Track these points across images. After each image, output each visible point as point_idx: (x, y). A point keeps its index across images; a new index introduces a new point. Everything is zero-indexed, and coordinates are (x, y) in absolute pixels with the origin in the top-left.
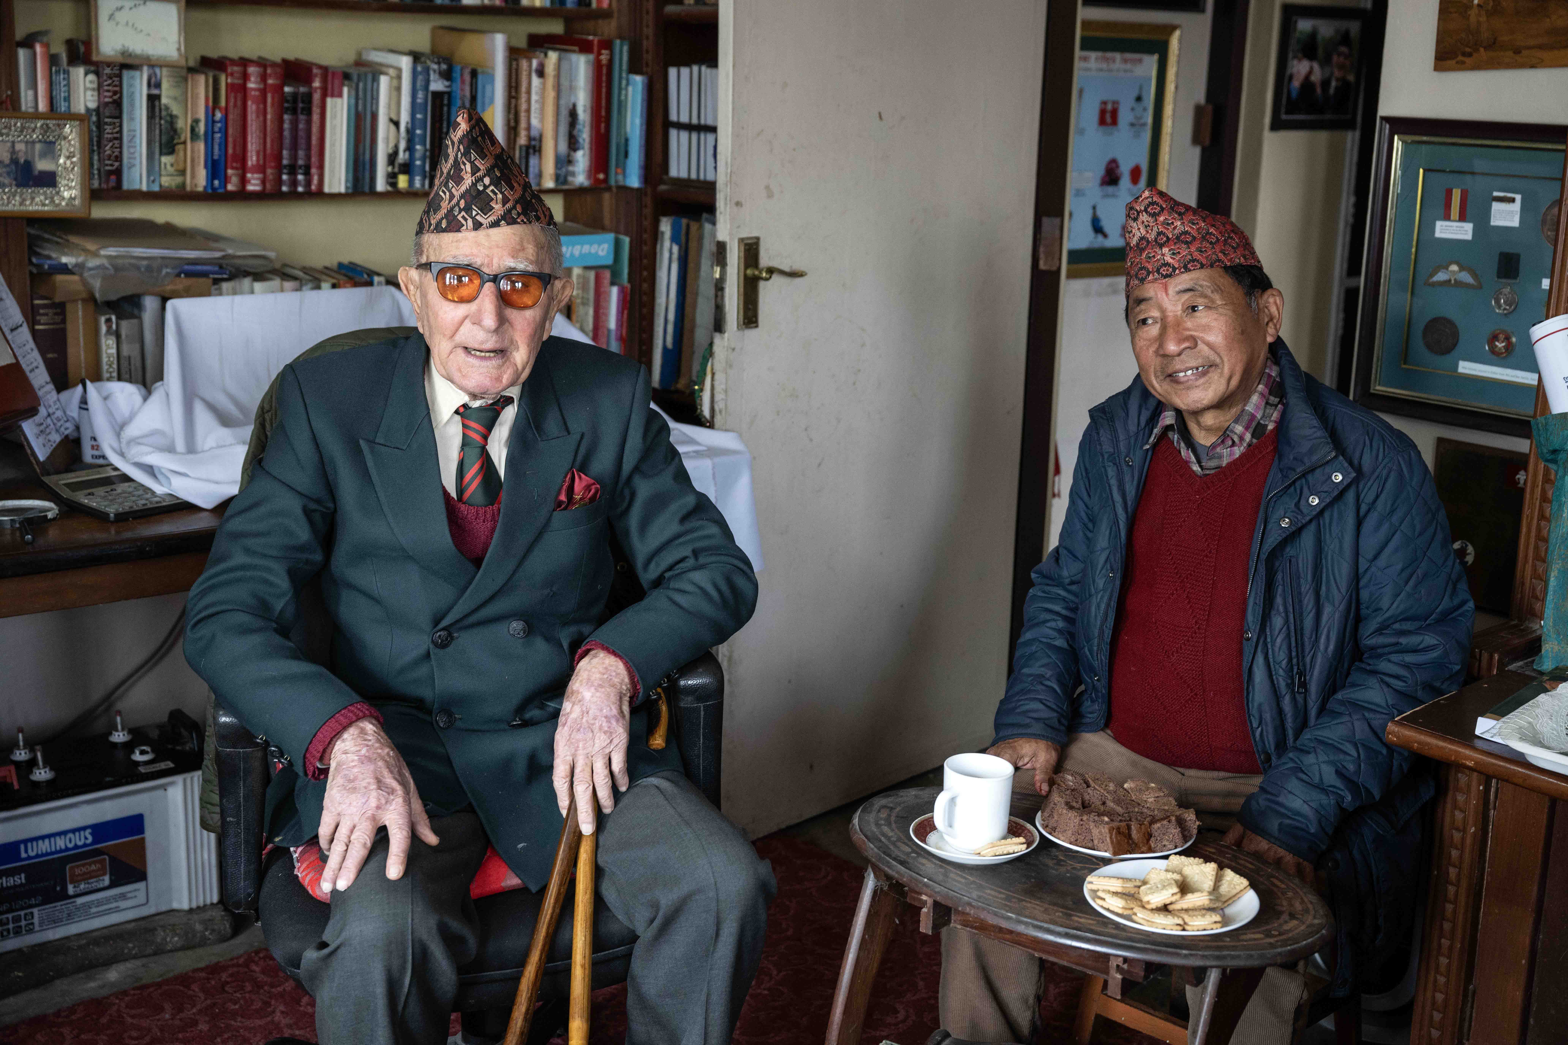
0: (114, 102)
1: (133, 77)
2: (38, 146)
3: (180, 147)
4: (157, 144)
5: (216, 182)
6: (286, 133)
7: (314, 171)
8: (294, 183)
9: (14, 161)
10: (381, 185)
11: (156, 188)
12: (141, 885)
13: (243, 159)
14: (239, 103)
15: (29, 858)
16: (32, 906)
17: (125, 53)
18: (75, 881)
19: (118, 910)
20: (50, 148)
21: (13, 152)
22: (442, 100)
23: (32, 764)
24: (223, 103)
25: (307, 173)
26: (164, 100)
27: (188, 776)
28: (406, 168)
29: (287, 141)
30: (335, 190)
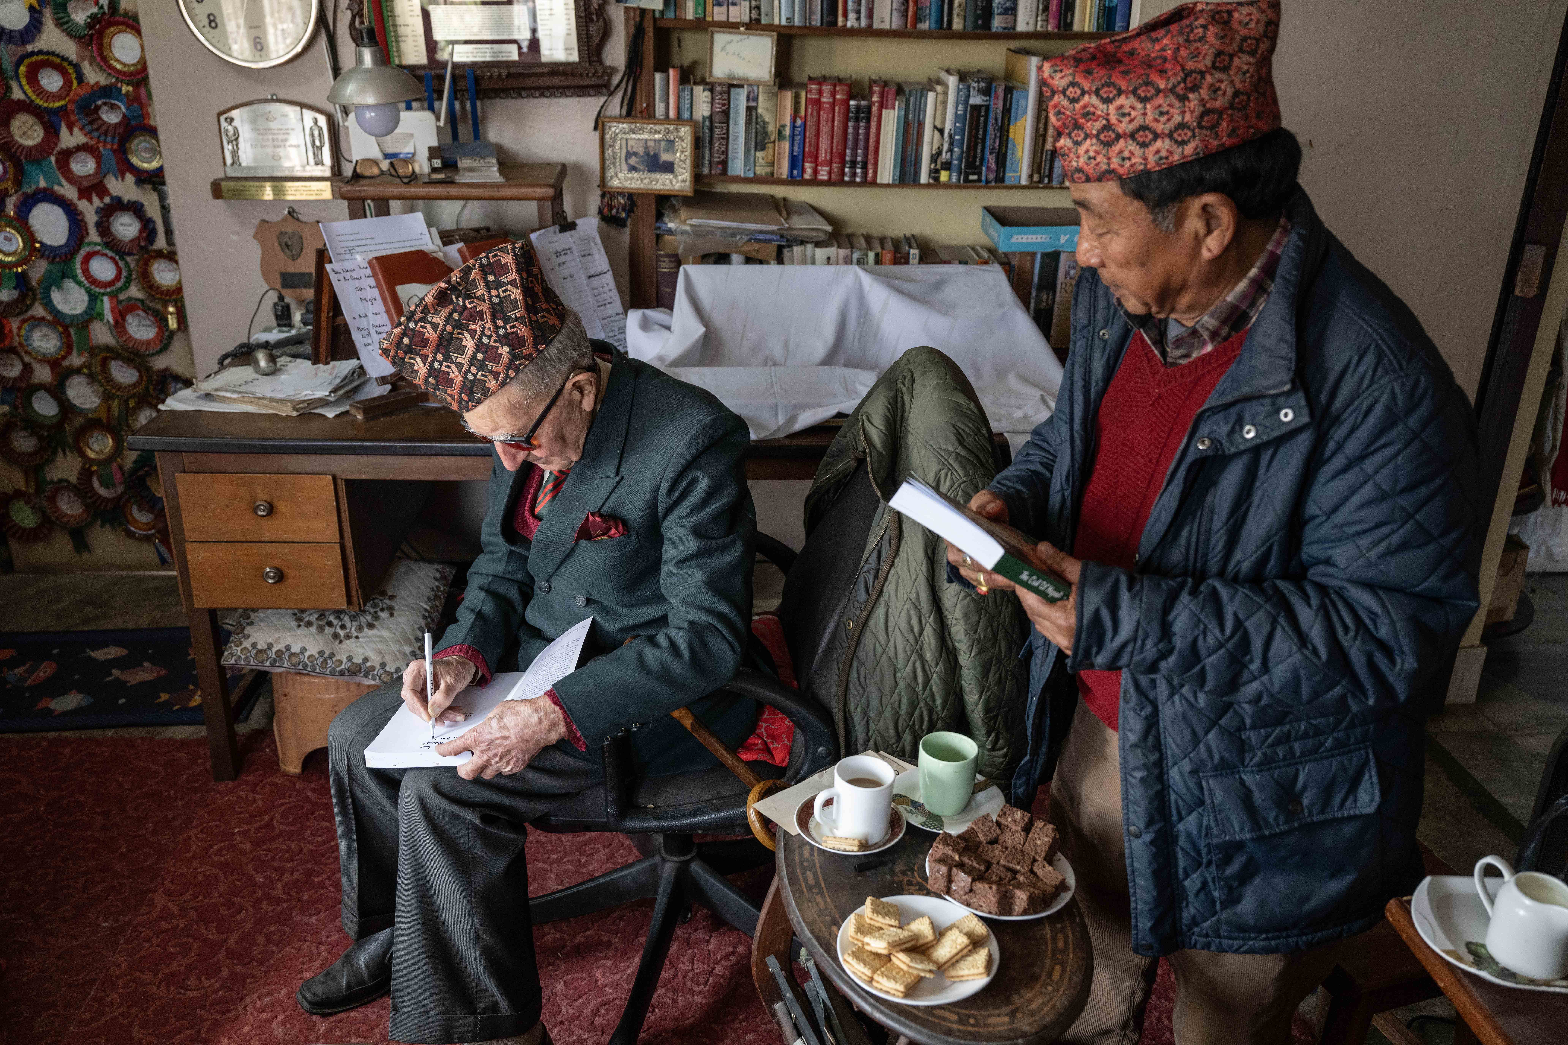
0: (723, 111)
1: (738, 94)
2: (663, 143)
3: (770, 145)
4: (753, 143)
5: (795, 172)
6: (850, 137)
7: (870, 166)
8: (854, 175)
9: (647, 154)
10: (924, 178)
11: (751, 175)
13: (816, 156)
14: (815, 114)
17: (731, 76)
20: (671, 145)
21: (646, 146)
22: (980, 112)
24: (803, 113)
25: (865, 167)
26: (760, 111)
28: (947, 166)
29: (850, 143)
30: (886, 181)
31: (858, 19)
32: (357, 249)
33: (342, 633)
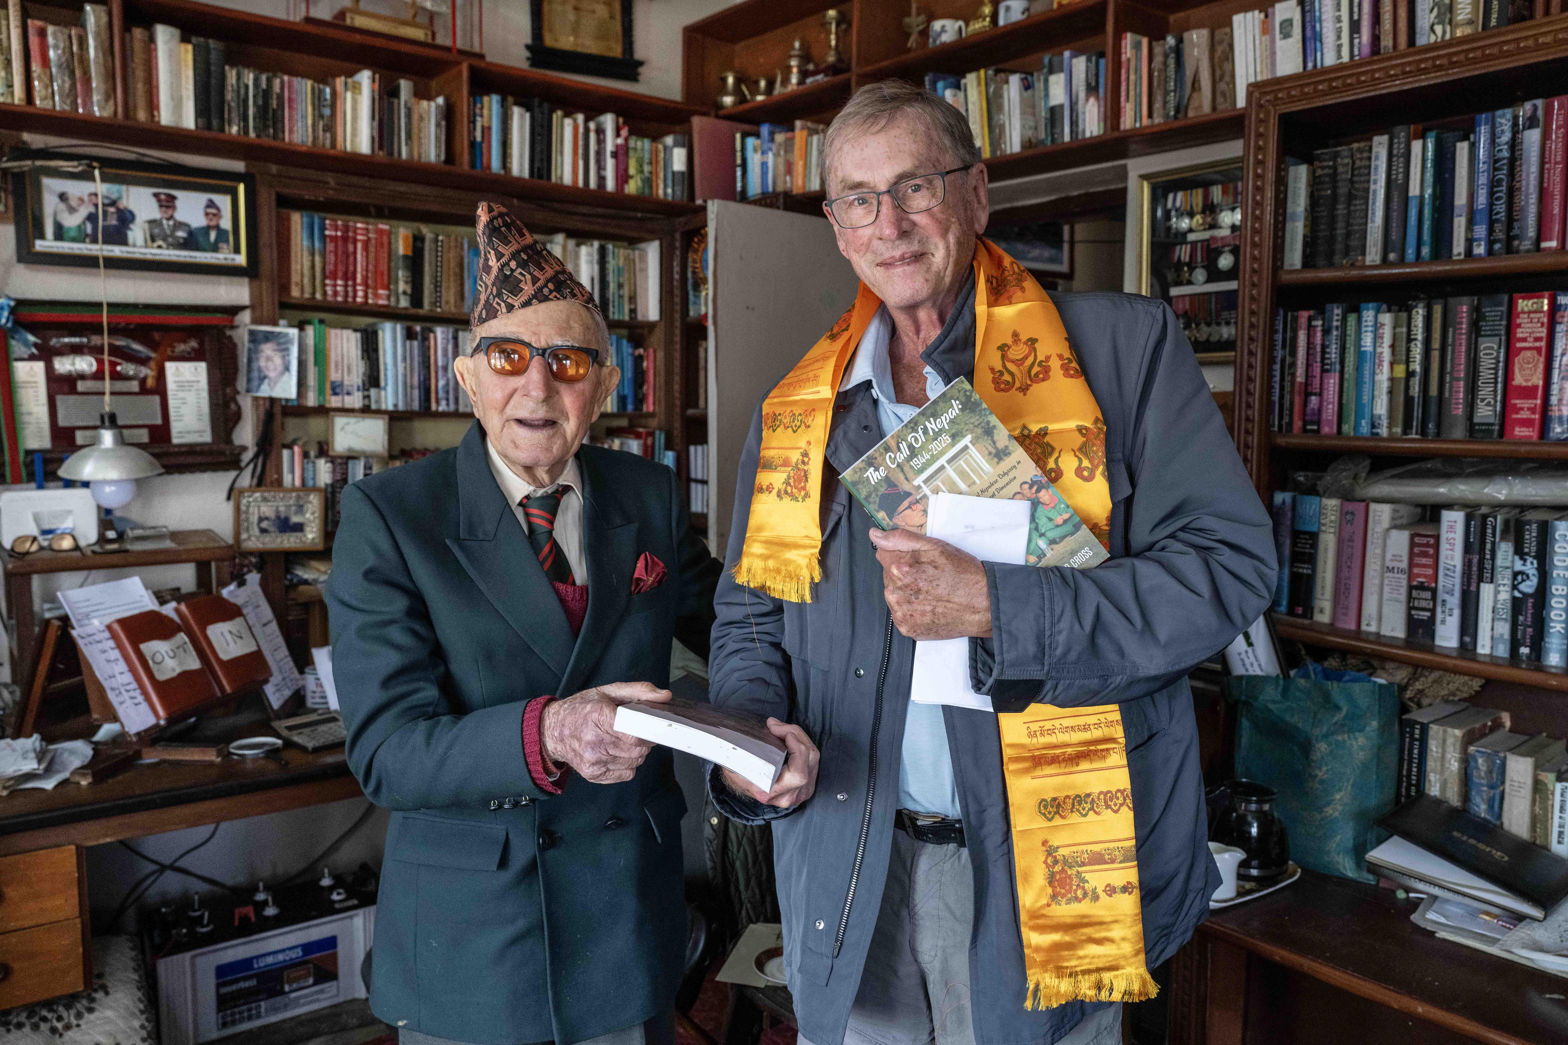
0: (342, 479)
1: (355, 464)
9: (278, 518)
12: (334, 983)
15: (259, 968)
16: (260, 1000)
17: (350, 450)
18: (290, 982)
19: (318, 1000)
20: (300, 509)
21: (277, 511)
23: (265, 903)
27: (367, 909)
31: (448, 405)
32: (93, 614)
33: (59, 1025)
